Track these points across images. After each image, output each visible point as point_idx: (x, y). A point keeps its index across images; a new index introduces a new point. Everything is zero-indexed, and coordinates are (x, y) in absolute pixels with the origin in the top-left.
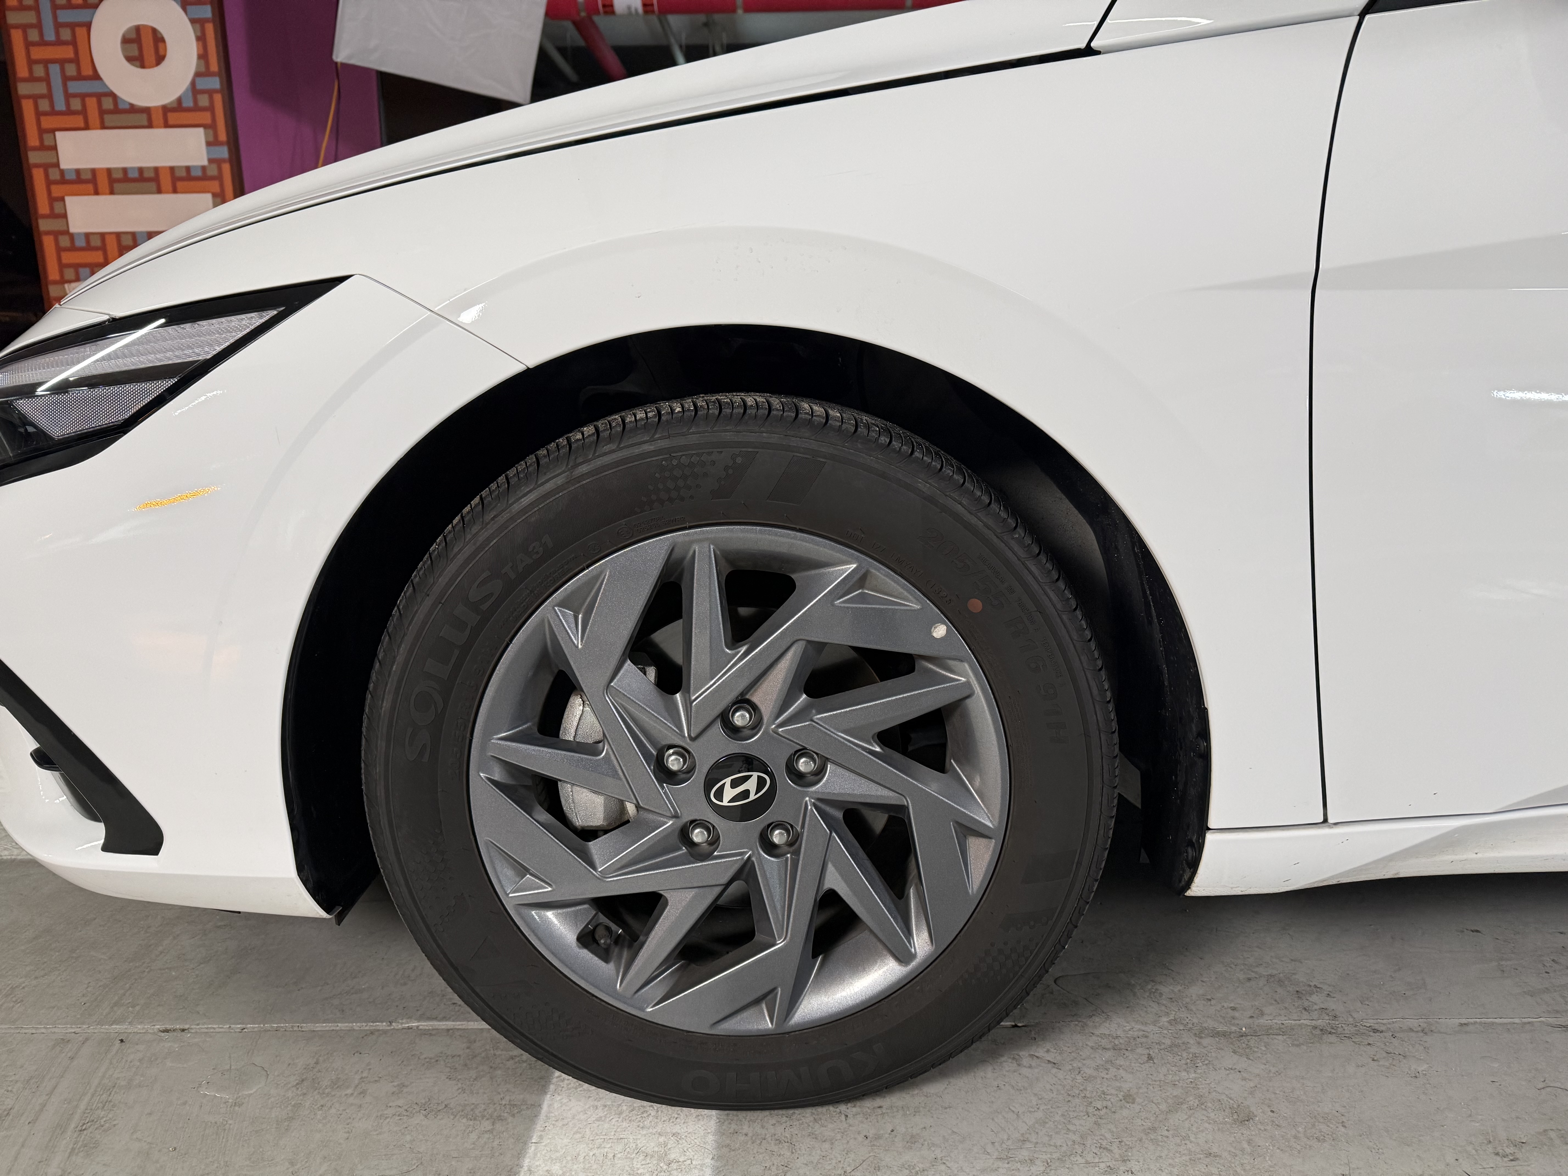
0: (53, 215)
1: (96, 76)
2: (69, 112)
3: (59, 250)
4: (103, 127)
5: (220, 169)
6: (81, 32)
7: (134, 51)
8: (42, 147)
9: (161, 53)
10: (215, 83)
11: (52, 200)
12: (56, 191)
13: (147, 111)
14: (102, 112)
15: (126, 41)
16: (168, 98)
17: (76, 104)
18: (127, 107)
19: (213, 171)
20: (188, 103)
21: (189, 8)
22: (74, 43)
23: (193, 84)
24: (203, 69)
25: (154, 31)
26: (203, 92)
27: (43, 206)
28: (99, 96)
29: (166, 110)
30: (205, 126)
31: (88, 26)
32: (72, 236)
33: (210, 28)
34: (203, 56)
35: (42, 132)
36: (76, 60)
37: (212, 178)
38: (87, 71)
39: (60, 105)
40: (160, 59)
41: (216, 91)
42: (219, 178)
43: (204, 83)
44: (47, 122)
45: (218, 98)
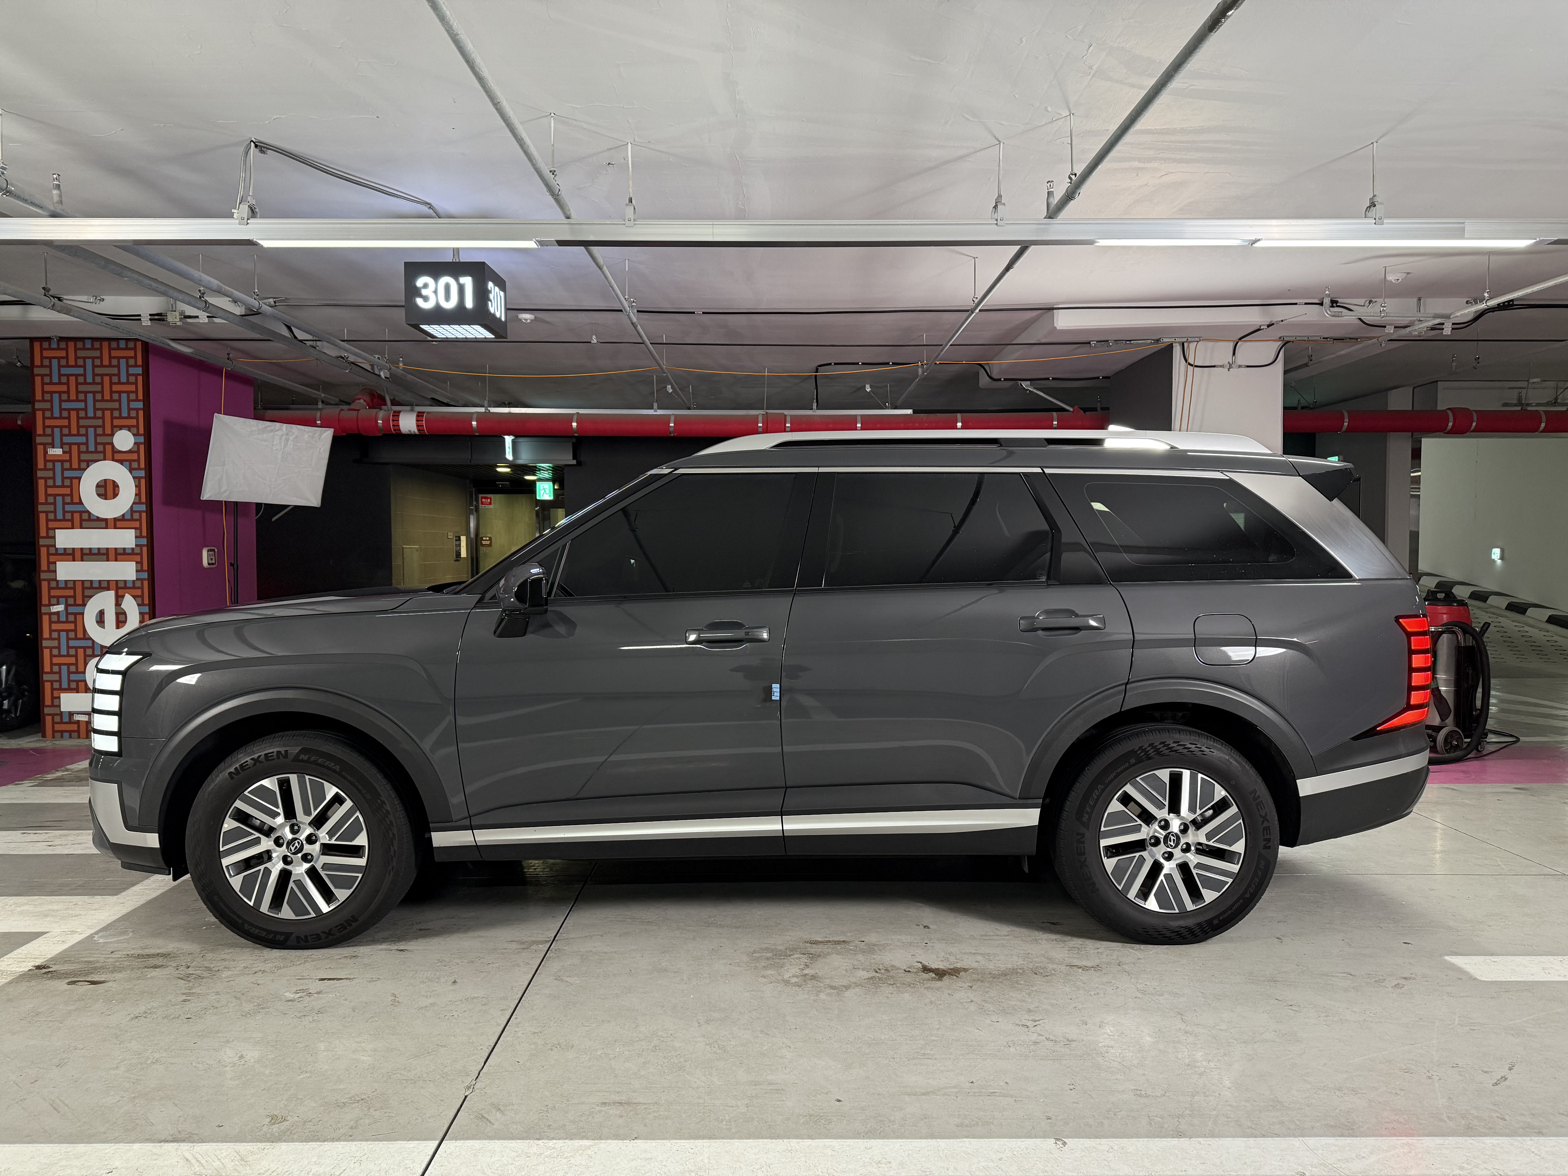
0: (49, 571)
1: (81, 503)
2: (64, 520)
3: (50, 589)
4: (81, 527)
5: (141, 550)
6: (75, 481)
7: (102, 491)
8: (47, 537)
9: (116, 492)
10: (143, 507)
11: (49, 563)
12: (52, 559)
13: (106, 520)
14: (82, 520)
15: (98, 486)
16: (118, 514)
17: (68, 516)
18: (96, 518)
19: (138, 550)
20: (128, 517)
21: (133, 472)
22: (71, 487)
23: (132, 507)
24: (138, 501)
25: (114, 482)
26: (136, 512)
27: (44, 566)
28: (81, 512)
29: (115, 520)
30: (135, 528)
31: (79, 479)
32: (58, 581)
33: (143, 481)
34: (138, 495)
35: (48, 529)
36: (71, 495)
37: (137, 554)
38: (76, 500)
39: (60, 516)
40: (115, 495)
41: (143, 511)
42: (141, 554)
43: (137, 508)
44: (51, 525)
45: (144, 515)
